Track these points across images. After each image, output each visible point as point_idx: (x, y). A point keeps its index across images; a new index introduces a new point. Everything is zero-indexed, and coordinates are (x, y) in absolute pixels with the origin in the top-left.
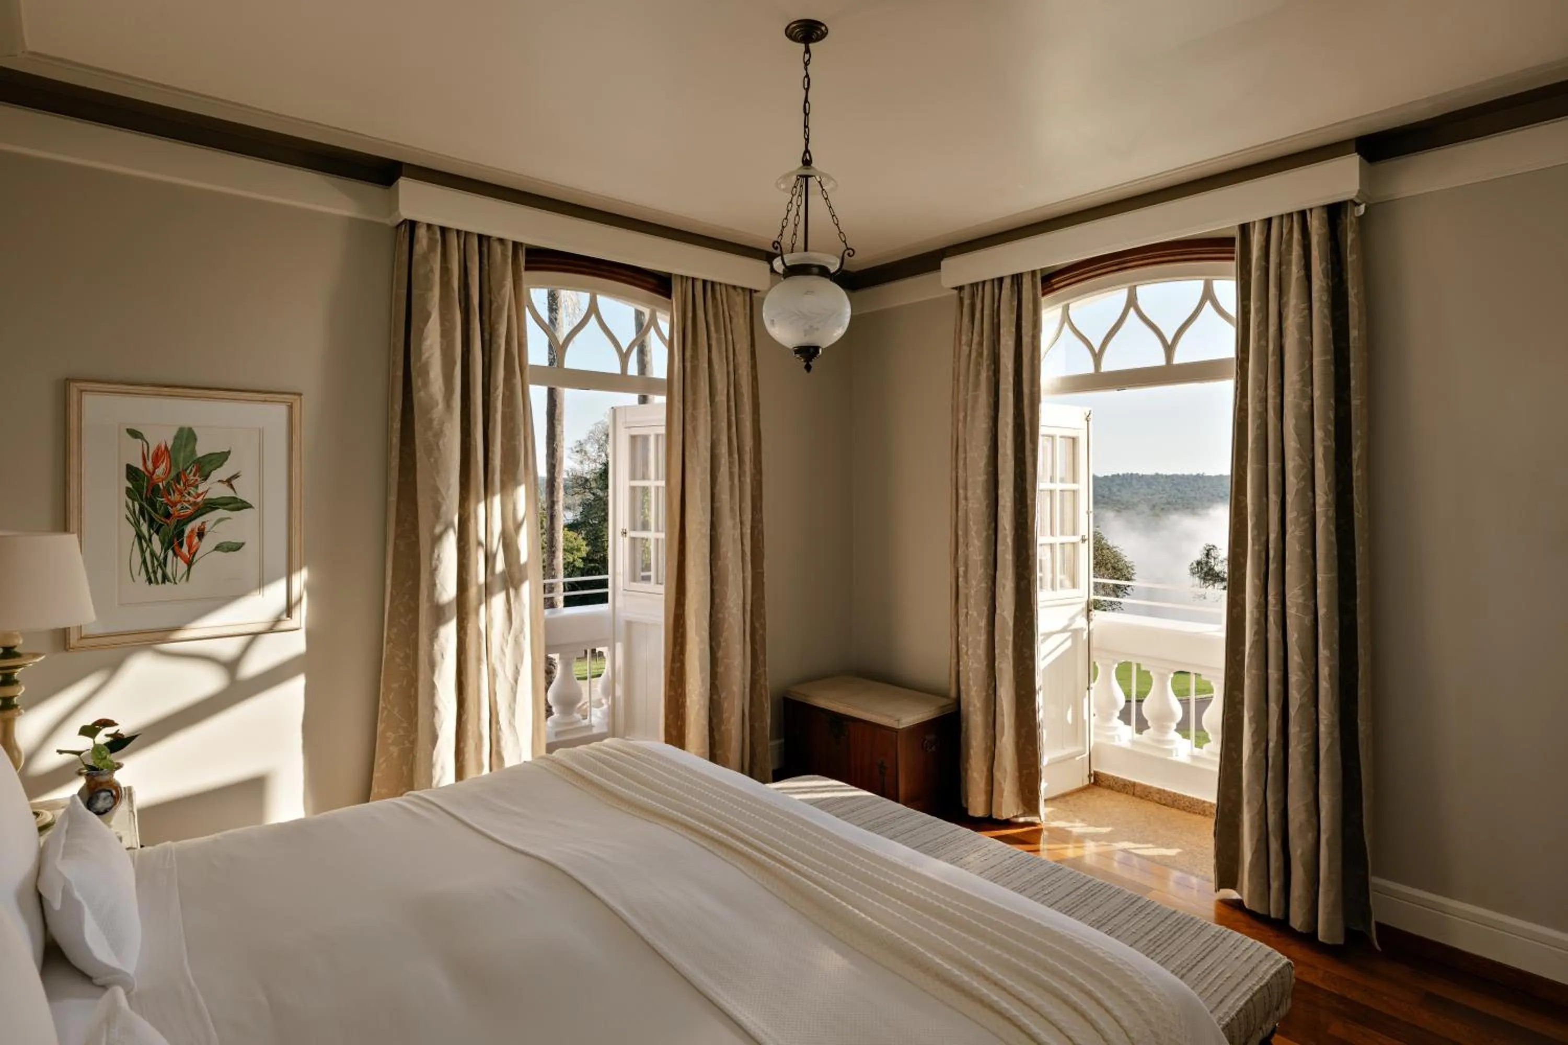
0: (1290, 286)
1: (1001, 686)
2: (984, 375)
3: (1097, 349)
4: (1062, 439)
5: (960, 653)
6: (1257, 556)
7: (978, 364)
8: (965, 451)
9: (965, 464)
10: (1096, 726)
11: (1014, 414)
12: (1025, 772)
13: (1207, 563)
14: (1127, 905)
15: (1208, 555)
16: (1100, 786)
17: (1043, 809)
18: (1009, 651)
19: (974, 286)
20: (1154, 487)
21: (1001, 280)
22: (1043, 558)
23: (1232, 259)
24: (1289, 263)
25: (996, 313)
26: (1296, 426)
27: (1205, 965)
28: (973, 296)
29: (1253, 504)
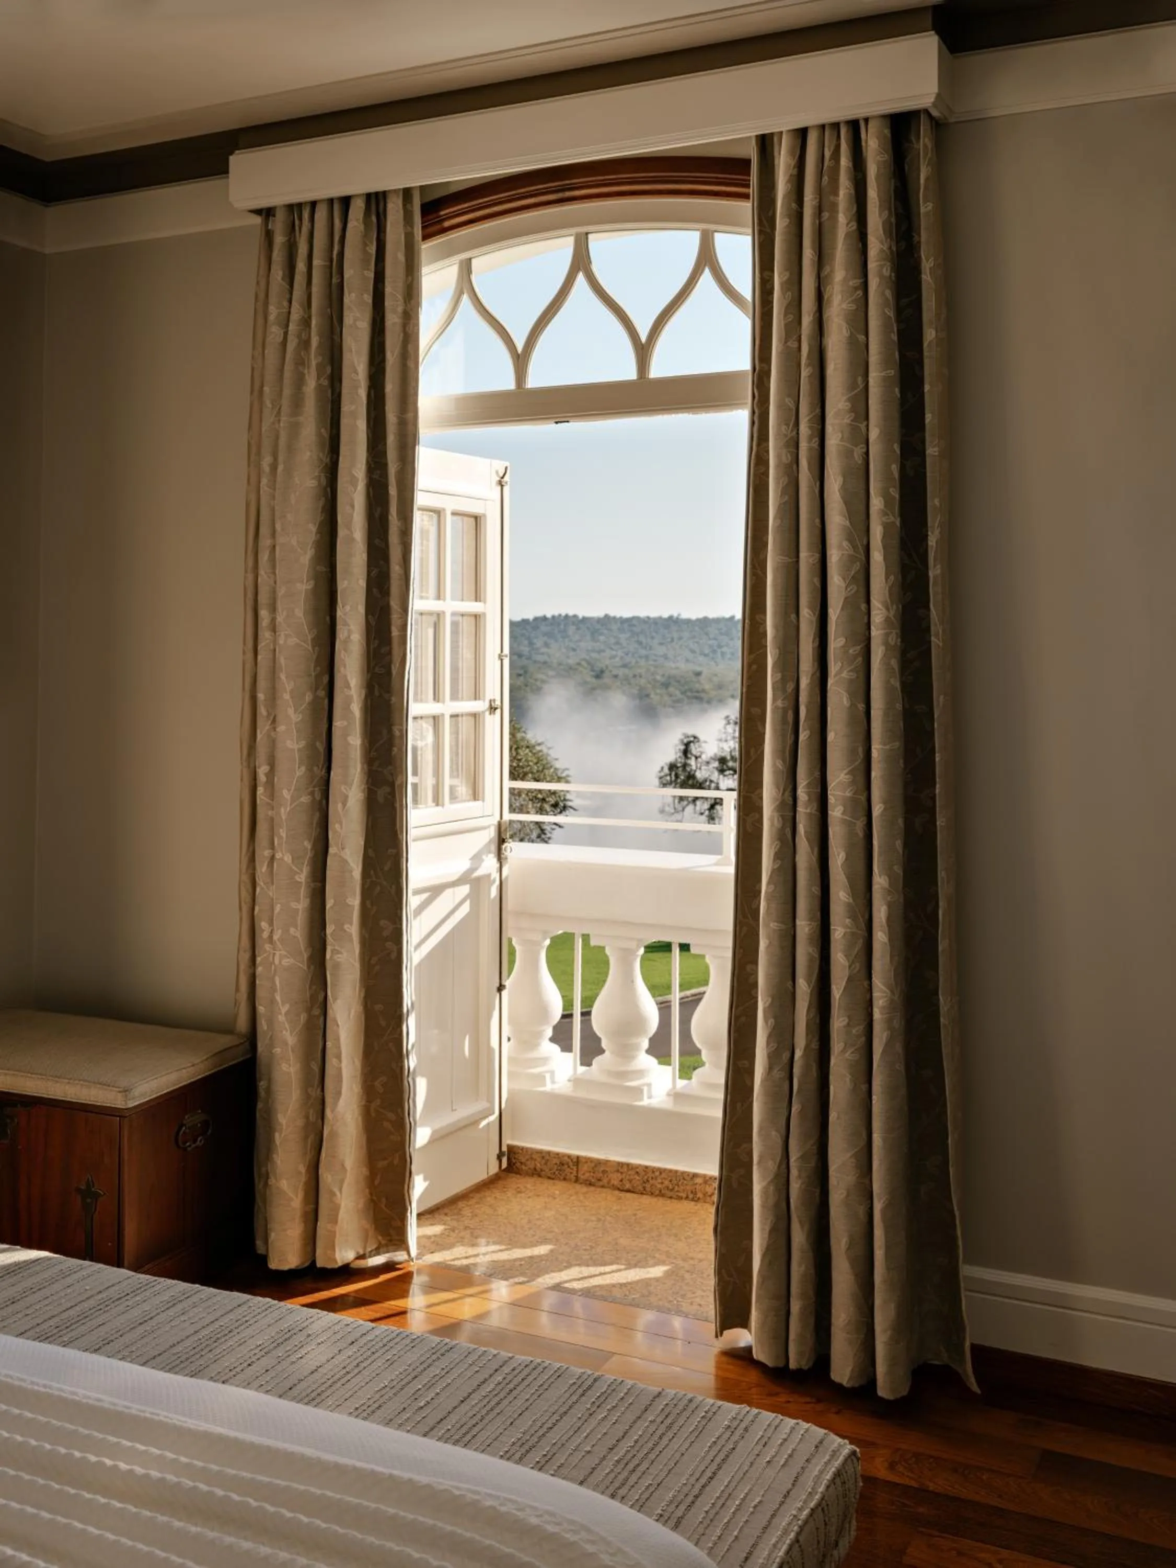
0: (834, 248)
1: (335, 999)
2: (311, 384)
3: (520, 346)
4: (455, 518)
5: (259, 942)
6: (782, 721)
7: (301, 362)
8: (273, 534)
9: (273, 560)
10: (510, 1059)
11: (368, 463)
12: (382, 1164)
13: (685, 766)
14: (574, 1398)
15: (686, 752)
16: (518, 1172)
17: (414, 1232)
18: (353, 929)
19: (294, 209)
20: (602, 638)
21: (346, 201)
22: (420, 744)
23: (746, 196)
24: (834, 207)
25: (335, 266)
26: (844, 489)
27: (717, 1488)
28: (292, 229)
29: (776, 627)
